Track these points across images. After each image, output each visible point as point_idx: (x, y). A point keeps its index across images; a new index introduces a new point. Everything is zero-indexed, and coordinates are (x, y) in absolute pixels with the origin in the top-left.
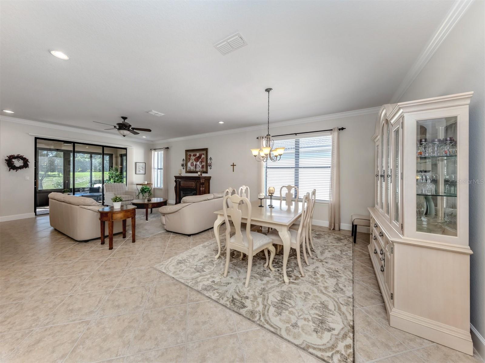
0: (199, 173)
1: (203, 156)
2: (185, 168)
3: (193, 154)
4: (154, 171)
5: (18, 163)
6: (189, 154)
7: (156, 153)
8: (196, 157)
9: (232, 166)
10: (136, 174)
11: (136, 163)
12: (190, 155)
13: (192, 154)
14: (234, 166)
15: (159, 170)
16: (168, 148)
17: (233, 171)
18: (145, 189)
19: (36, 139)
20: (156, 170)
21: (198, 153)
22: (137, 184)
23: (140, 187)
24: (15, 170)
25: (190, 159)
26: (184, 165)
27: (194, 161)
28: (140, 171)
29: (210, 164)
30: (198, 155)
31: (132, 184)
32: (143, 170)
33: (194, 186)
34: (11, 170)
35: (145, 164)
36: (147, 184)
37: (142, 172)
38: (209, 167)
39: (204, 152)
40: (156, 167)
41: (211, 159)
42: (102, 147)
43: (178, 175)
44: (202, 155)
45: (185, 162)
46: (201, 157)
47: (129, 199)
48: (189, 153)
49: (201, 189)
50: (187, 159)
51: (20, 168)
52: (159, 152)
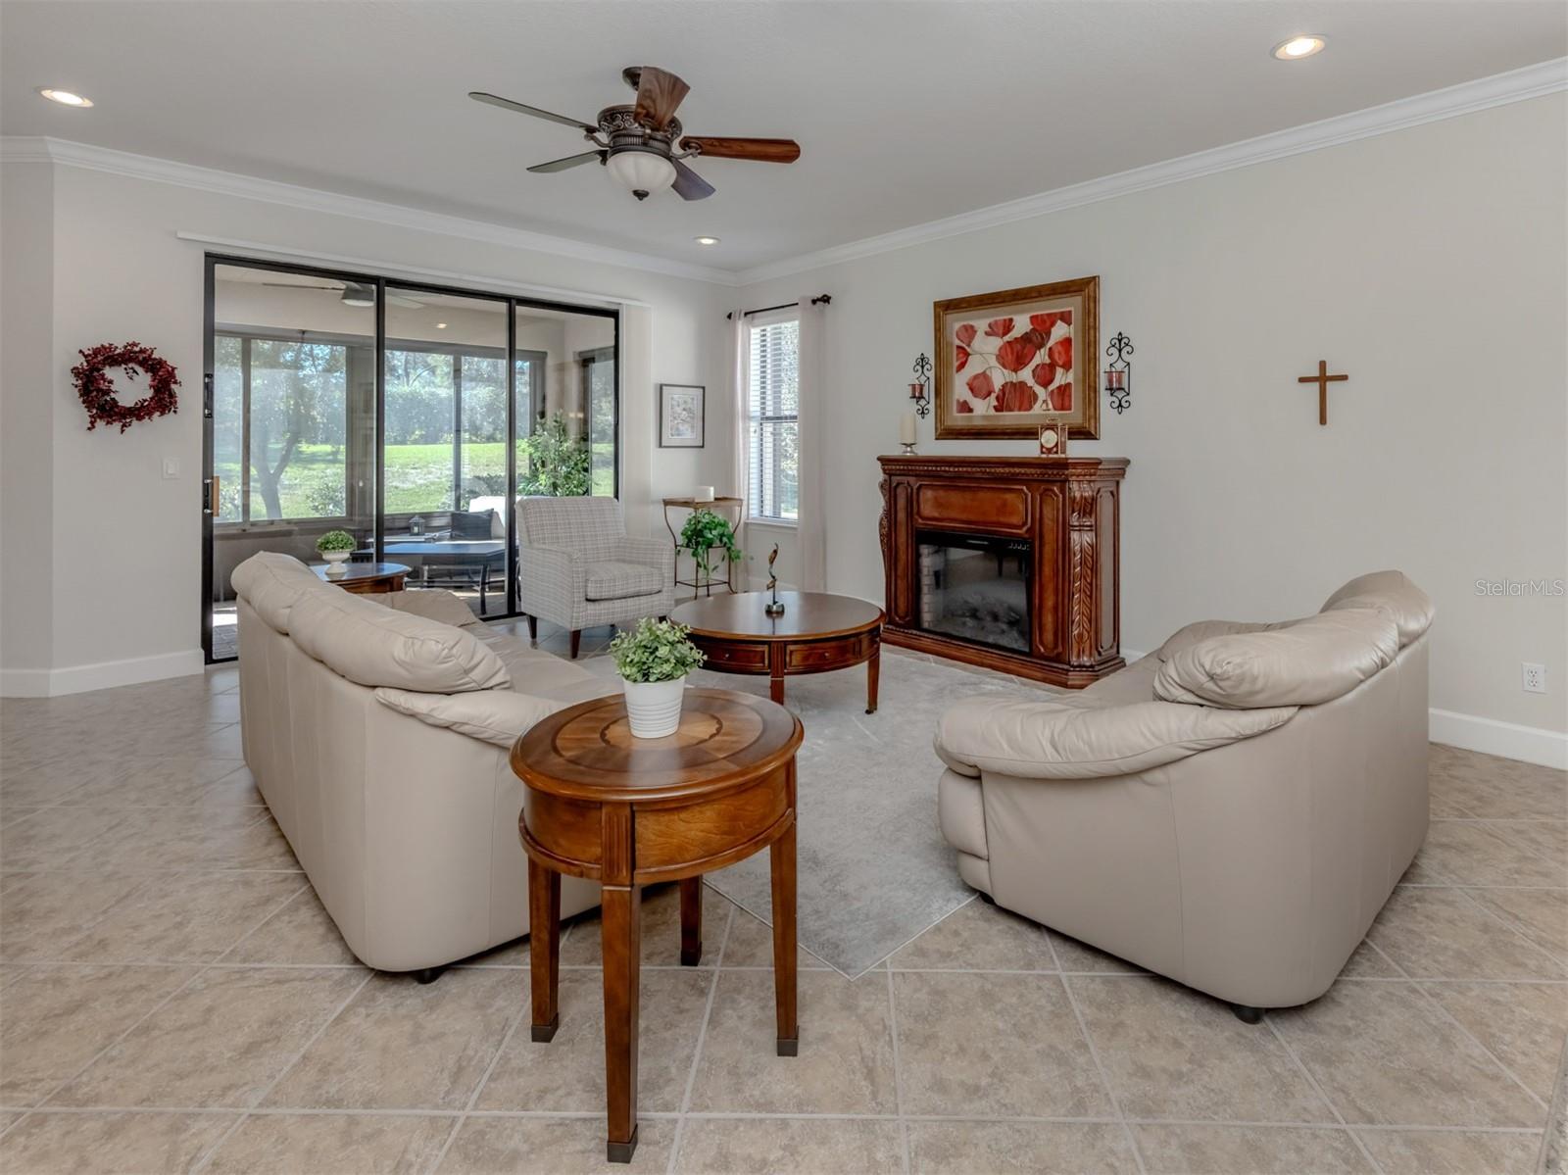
0: (1049, 438)
1: (1060, 331)
2: (932, 407)
3: (991, 320)
4: (746, 430)
5: (129, 387)
6: (957, 326)
7: (755, 333)
8: (1007, 338)
9: (1316, 386)
10: (660, 446)
11: (661, 386)
12: (970, 332)
13: (981, 322)
14: (1329, 385)
15: (769, 427)
16: (826, 299)
17: (1323, 420)
18: (710, 526)
19: (212, 259)
20: (754, 426)
21: (1022, 312)
22: (667, 503)
23: (680, 518)
24: (117, 426)
25: (967, 355)
26: (930, 392)
27: (993, 362)
28: (678, 429)
29: (1119, 381)
30: (1022, 324)
31: (644, 498)
32: (693, 427)
33: (1015, 520)
34: (100, 424)
35: (701, 390)
36: (716, 499)
37: (690, 435)
38: (1105, 399)
39: (1072, 304)
40: (754, 407)
41: (1121, 342)
42: (503, 306)
43: (896, 451)
44: (1053, 324)
45: (931, 374)
46: (1049, 334)
47: (644, 588)
48: (956, 322)
49: (1075, 536)
50: (948, 355)
51: (139, 412)
52: (769, 328)
